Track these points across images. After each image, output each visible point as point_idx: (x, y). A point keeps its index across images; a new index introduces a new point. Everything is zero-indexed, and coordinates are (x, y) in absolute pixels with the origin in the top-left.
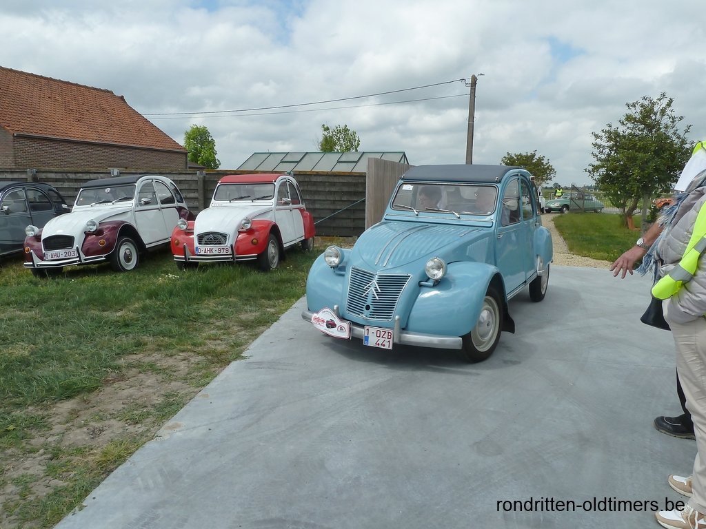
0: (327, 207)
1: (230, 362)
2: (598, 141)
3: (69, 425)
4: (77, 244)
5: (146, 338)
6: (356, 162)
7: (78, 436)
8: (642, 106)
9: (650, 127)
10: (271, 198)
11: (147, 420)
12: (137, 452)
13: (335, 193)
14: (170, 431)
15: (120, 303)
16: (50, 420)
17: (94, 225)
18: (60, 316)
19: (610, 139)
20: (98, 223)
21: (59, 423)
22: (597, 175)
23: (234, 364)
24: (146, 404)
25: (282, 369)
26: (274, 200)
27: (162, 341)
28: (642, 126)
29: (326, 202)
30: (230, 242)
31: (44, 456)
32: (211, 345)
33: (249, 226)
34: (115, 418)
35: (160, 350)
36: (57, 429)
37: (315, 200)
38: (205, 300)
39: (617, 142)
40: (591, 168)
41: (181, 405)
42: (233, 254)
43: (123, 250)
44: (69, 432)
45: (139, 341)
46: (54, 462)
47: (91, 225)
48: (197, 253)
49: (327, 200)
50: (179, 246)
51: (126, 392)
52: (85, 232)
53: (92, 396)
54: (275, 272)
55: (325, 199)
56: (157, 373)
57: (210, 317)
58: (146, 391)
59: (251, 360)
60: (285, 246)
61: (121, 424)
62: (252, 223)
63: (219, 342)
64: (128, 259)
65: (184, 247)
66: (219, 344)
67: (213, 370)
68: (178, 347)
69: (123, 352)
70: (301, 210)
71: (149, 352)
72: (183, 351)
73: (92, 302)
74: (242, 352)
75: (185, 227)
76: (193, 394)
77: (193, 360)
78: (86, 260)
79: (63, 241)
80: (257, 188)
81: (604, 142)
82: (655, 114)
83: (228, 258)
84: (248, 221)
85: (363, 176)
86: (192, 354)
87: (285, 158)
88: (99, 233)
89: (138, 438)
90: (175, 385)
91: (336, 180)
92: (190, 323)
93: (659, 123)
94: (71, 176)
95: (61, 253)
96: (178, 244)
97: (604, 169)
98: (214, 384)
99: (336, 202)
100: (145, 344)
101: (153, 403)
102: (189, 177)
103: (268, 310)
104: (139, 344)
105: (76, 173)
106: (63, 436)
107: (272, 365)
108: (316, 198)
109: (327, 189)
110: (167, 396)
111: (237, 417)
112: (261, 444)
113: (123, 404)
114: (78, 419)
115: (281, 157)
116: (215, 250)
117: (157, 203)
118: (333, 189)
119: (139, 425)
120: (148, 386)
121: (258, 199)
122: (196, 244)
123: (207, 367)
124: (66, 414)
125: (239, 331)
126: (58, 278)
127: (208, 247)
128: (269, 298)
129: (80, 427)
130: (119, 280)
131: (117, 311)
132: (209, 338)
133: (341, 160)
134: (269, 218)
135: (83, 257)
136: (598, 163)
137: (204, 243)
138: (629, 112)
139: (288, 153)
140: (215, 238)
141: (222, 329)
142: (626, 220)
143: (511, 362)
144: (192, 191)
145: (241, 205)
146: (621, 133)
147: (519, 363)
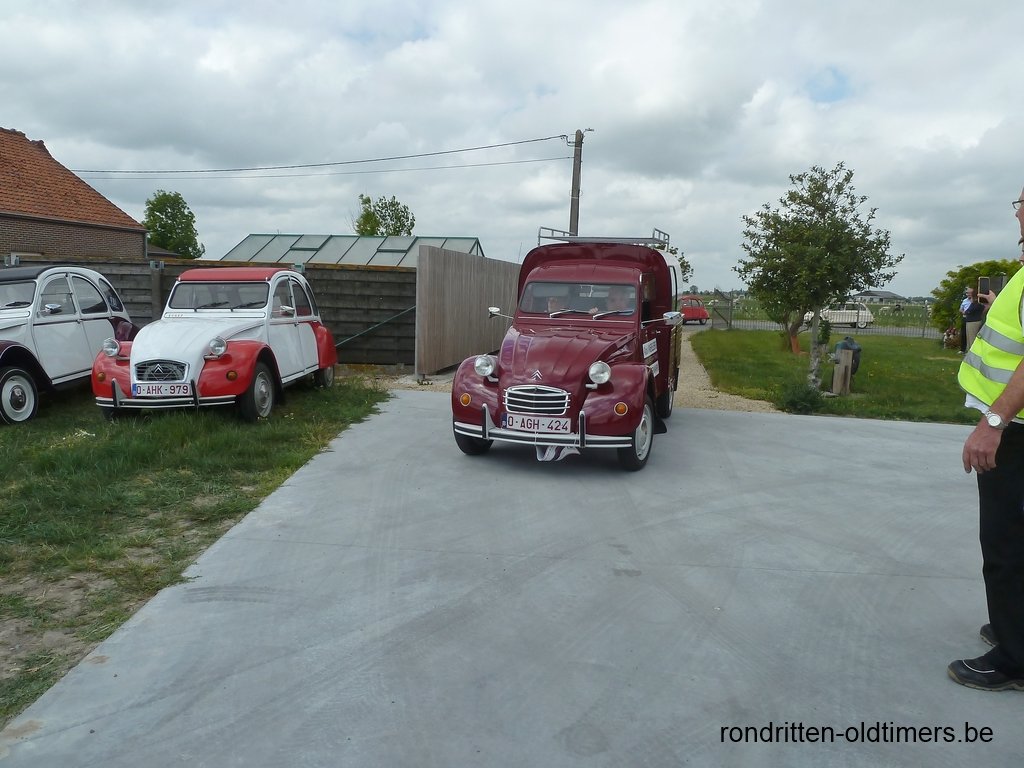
0: (358, 319)
1: (158, 589)
2: (752, 229)
5: (16, 549)
6: (406, 252)
8: (812, 179)
9: (822, 210)
10: (263, 305)
13: (369, 297)
14: (14, 740)
19: (767, 226)
22: (750, 278)
23: (166, 593)
25: (249, 601)
26: (265, 309)
27: (44, 552)
28: (811, 209)
29: (355, 312)
30: (189, 375)
32: (133, 557)
33: (222, 350)
35: (37, 570)
37: (338, 309)
38: (137, 474)
39: (776, 230)
40: (742, 266)
41: (51, 679)
42: (194, 396)
43: (9, 389)
45: (1, 553)
48: (134, 393)
49: (357, 309)
50: (104, 383)
54: (265, 424)
55: (353, 306)
56: (22, 617)
57: (142, 504)
59: (198, 583)
60: (284, 381)
62: (229, 345)
63: (147, 550)
64: (17, 404)
65: (113, 384)
66: (148, 555)
67: (125, 605)
68: (71, 563)
70: (314, 325)
71: (16, 575)
72: (78, 570)
74: (183, 568)
75: (116, 351)
76: (78, 657)
77: (93, 588)
80: (241, 290)
81: (758, 230)
82: (829, 192)
83: (187, 402)
84: (220, 342)
85: (411, 272)
86: (93, 575)
87: (297, 243)
90: (50, 638)
91: (371, 278)
92: (104, 516)
93: (833, 205)
96: (103, 379)
97: (759, 269)
98: (119, 636)
99: (371, 312)
100: (11, 560)
102: (136, 271)
103: (245, 488)
107: (232, 593)
108: (341, 305)
109: (358, 292)
110: (29, 662)
111: (150, 701)
112: (186, 756)
115: (291, 241)
116: (164, 388)
117: (75, 312)
118: (367, 292)
121: (242, 307)
122: (134, 380)
123: (115, 601)
125: (188, 529)
127: (155, 384)
128: (248, 468)
132: (131, 544)
133: (383, 248)
134: (256, 337)
136: (752, 260)
137: (146, 377)
138: (793, 189)
139: (302, 236)
140: (166, 370)
141: (157, 526)
142: (789, 340)
143: (626, 572)
144: (144, 292)
145: (212, 315)
146: (783, 217)
147: (638, 573)
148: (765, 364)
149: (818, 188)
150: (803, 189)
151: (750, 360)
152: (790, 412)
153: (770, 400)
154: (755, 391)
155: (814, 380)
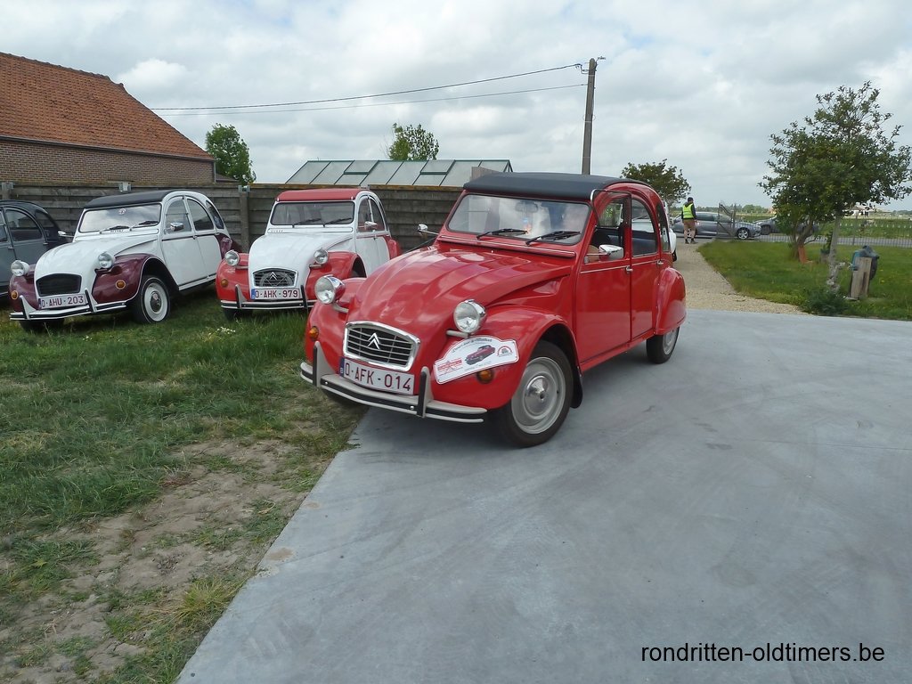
1: (335, 454)
2: (779, 146)
3: (124, 554)
4: (86, 285)
5: (206, 421)
6: (446, 174)
7: (142, 573)
8: (840, 98)
9: (847, 127)
10: (350, 221)
11: (237, 543)
12: (238, 596)
14: (277, 562)
15: (160, 370)
16: (96, 548)
17: (109, 260)
18: (76, 389)
19: (793, 143)
20: (113, 257)
21: (110, 552)
22: (775, 192)
23: (341, 457)
24: (228, 520)
25: (411, 463)
26: (353, 225)
27: (230, 424)
28: (836, 127)
29: (413, 227)
30: (299, 282)
31: (98, 606)
32: (302, 429)
33: (325, 260)
34: (188, 542)
35: (230, 437)
36: (109, 561)
37: (399, 224)
38: (275, 364)
39: (802, 147)
40: (767, 182)
41: (281, 519)
42: (304, 299)
43: (149, 294)
44: (126, 566)
45: (196, 424)
46: (114, 615)
47: (103, 260)
48: (253, 297)
49: (415, 225)
50: (228, 288)
51: (198, 502)
52: (96, 270)
53: (148, 510)
56: (234, 472)
57: (288, 387)
58: (225, 498)
59: (364, 449)
61: (200, 551)
62: (329, 256)
63: (308, 424)
64: (156, 306)
65: (236, 289)
66: (311, 427)
67: (313, 465)
68: (255, 432)
69: (179, 440)
70: (386, 238)
71: (215, 441)
72: (263, 438)
73: (118, 367)
74: (347, 438)
75: (236, 261)
76: (294, 503)
77: (280, 451)
78: (98, 308)
79: (67, 283)
80: (328, 208)
81: (785, 148)
82: (854, 110)
83: (298, 305)
84: (323, 253)
86: (276, 442)
87: (350, 169)
88: (116, 270)
89: (230, 573)
90: (264, 489)
91: (427, 197)
92: (264, 396)
93: (858, 123)
94: (64, 192)
95: (65, 298)
96: (226, 285)
97: (784, 184)
98: (322, 487)
100: (208, 429)
101: (238, 518)
102: (227, 194)
104: (198, 430)
105: (70, 187)
106: (119, 573)
107: (395, 457)
108: (401, 222)
109: (415, 210)
110: (258, 506)
111: (368, 536)
112: (416, 578)
113: (197, 520)
114: (137, 545)
115: (344, 167)
116: (279, 293)
117: (191, 230)
118: (423, 210)
119: (228, 553)
120: (226, 492)
121: (332, 223)
122: (252, 285)
123: (303, 461)
124: (117, 539)
126: (61, 333)
127: (270, 289)
129: (142, 557)
130: (147, 335)
131: (155, 380)
132: (296, 419)
133: (426, 171)
134: (346, 248)
135: (95, 304)
136: (777, 175)
137: (261, 283)
138: (820, 106)
139: (353, 162)
140: (277, 277)
141: (310, 405)
142: (796, 252)
143: (718, 445)
144: (233, 212)
145: (309, 230)
146: (810, 135)
147: (729, 447)
148: (779, 272)
149: (845, 107)
150: (828, 107)
151: (763, 269)
152: (816, 314)
153: (795, 303)
154: (779, 295)
155: (833, 286)
